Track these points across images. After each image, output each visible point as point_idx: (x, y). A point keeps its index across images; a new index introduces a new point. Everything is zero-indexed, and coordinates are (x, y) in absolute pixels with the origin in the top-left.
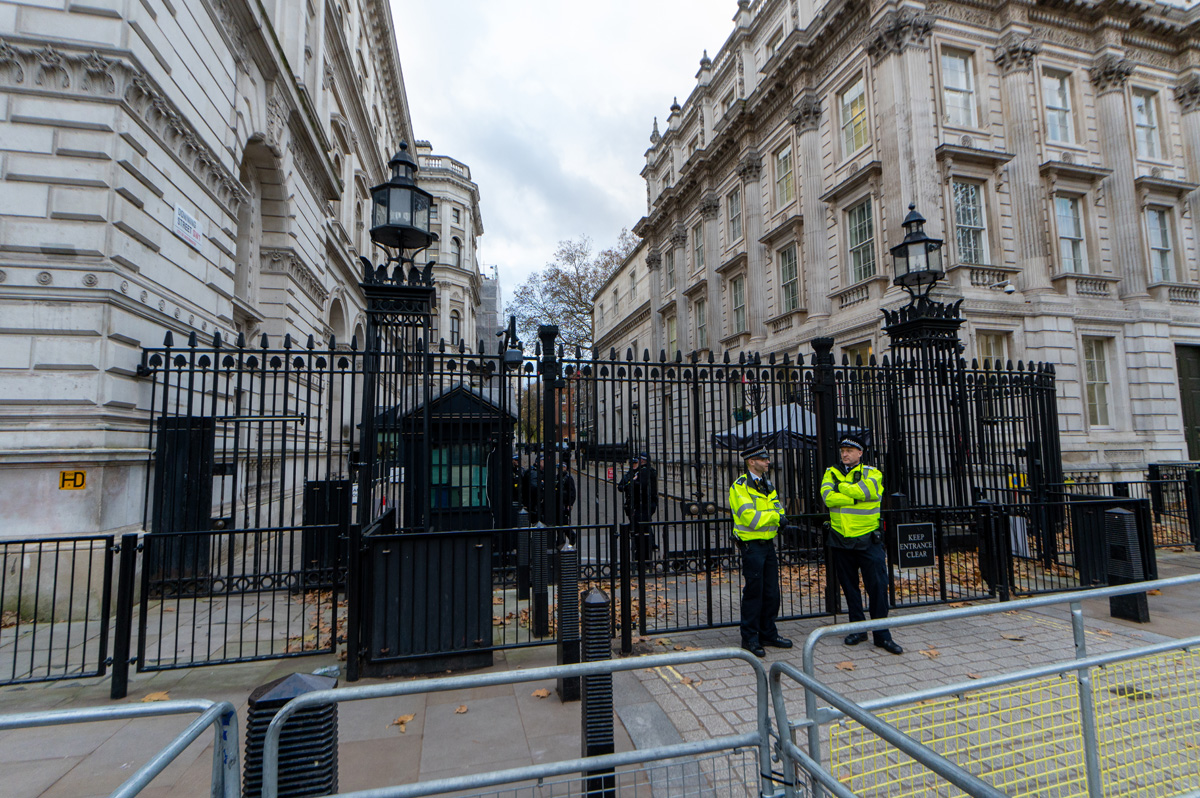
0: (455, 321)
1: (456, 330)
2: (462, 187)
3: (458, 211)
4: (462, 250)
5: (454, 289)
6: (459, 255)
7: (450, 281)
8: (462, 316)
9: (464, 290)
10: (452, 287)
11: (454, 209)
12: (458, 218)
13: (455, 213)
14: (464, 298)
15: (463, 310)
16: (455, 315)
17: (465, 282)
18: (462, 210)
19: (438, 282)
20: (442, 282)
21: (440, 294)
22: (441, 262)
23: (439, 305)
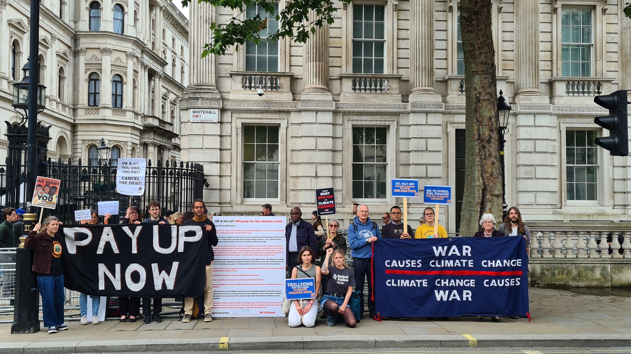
0: (119, 85)
1: (119, 93)
4: (126, 16)
5: (116, 55)
6: (123, 21)
7: (111, 47)
8: (125, 80)
9: (127, 55)
10: (114, 52)
14: (127, 63)
15: (125, 73)
16: (118, 79)
17: (129, 47)
19: (99, 48)
20: (103, 48)
21: (101, 60)
22: (101, 29)
23: (101, 70)
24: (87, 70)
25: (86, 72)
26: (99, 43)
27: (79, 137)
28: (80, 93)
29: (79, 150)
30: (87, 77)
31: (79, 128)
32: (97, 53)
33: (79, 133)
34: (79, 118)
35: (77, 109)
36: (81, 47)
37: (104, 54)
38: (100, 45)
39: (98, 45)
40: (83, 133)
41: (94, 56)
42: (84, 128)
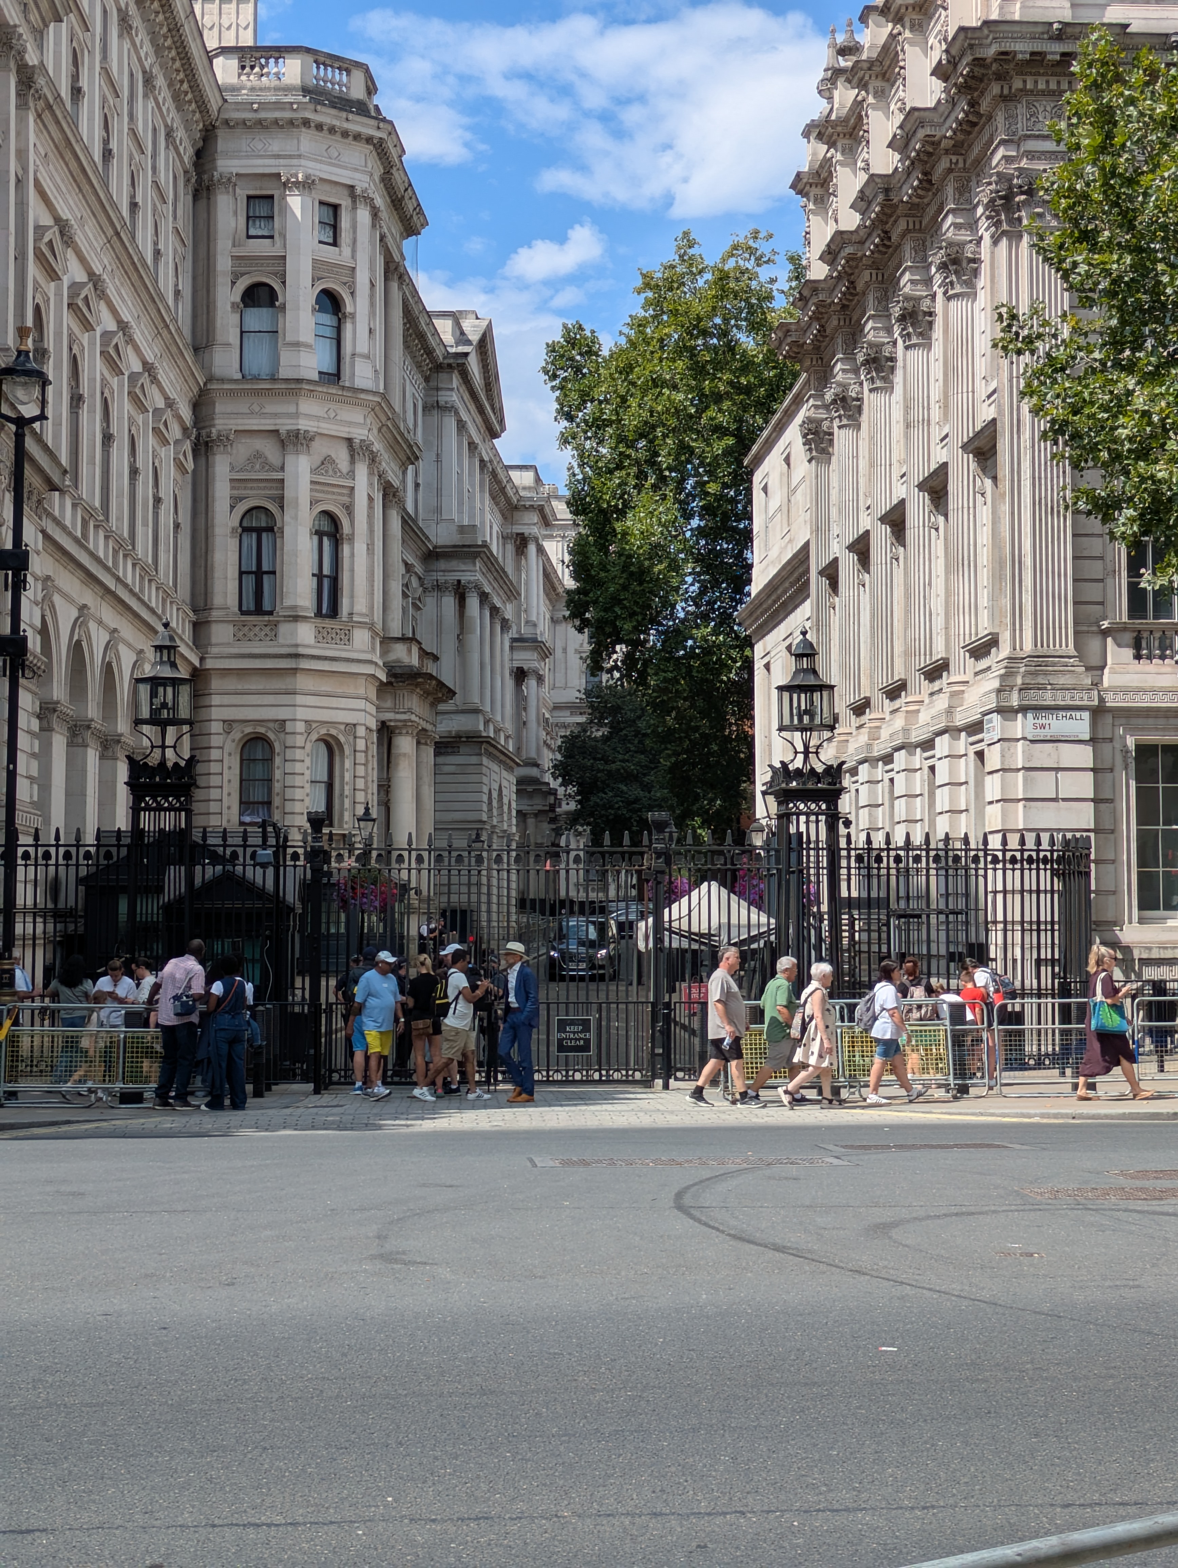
0: (327, 543)
1: (326, 571)
2: (345, 134)
3: (335, 208)
4: (348, 327)
5: (323, 449)
6: (339, 341)
7: (312, 426)
8: (346, 529)
9: (352, 448)
10: (320, 443)
11: (321, 203)
12: (335, 228)
13: (327, 213)
14: (352, 474)
15: (349, 509)
16: (327, 526)
17: (359, 424)
18: (345, 202)
19: (277, 431)
20: (288, 432)
21: (282, 468)
22: (283, 373)
23: (280, 501)
24: (235, 500)
25: (232, 507)
26: (276, 415)
27: (216, 713)
28: (218, 574)
29: (215, 754)
30: (235, 521)
31: (216, 684)
32: (269, 449)
33: (215, 700)
34: (214, 650)
35: (208, 622)
36: (219, 427)
37: (291, 447)
38: (278, 421)
39: (272, 421)
40: (227, 699)
41: (258, 455)
42: (231, 684)
